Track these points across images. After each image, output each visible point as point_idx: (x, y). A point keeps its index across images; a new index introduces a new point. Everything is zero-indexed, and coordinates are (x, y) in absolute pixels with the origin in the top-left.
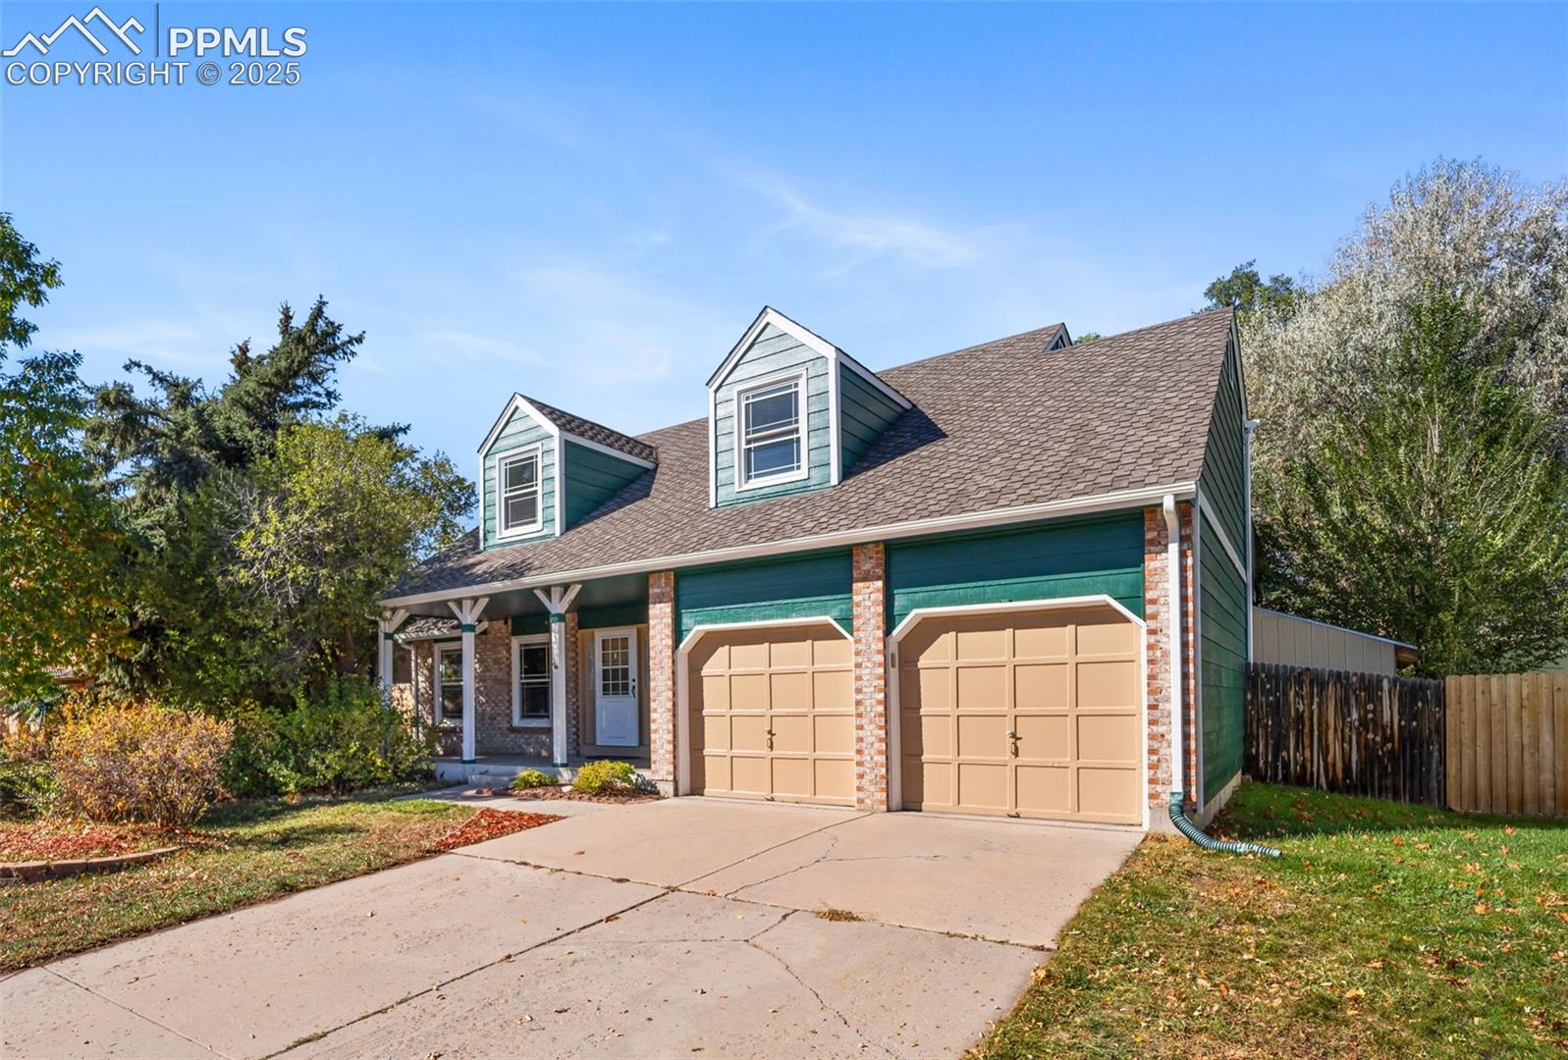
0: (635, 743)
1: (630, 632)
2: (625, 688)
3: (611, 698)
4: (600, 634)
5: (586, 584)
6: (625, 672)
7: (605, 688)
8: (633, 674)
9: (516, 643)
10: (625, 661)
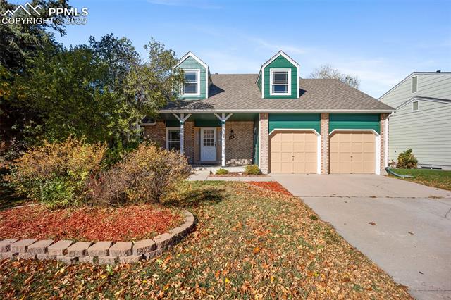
0: (215, 159)
1: (215, 129)
2: (212, 145)
3: (207, 147)
4: (203, 129)
5: (234, 113)
6: (212, 140)
7: (205, 145)
8: (215, 140)
9: (167, 129)
10: (213, 137)
